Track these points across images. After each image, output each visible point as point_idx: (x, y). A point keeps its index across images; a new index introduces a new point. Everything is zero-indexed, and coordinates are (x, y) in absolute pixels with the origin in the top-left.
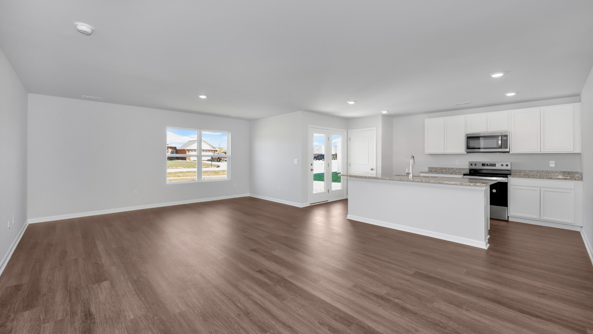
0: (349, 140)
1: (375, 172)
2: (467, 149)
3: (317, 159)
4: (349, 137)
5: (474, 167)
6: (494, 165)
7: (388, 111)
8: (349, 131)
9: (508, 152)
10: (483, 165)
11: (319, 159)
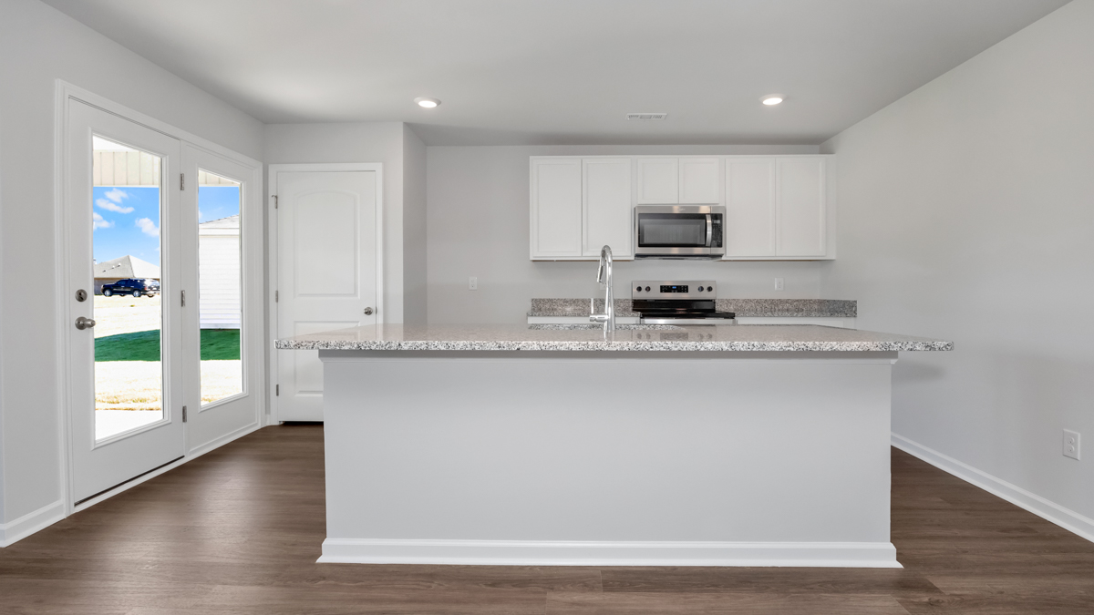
0: (272, 201)
1: (380, 321)
2: (640, 246)
3: (113, 293)
4: (272, 192)
5: (643, 295)
6: (683, 289)
7: (439, 103)
8: (273, 169)
9: (721, 256)
10: (665, 289)
11: (123, 293)
